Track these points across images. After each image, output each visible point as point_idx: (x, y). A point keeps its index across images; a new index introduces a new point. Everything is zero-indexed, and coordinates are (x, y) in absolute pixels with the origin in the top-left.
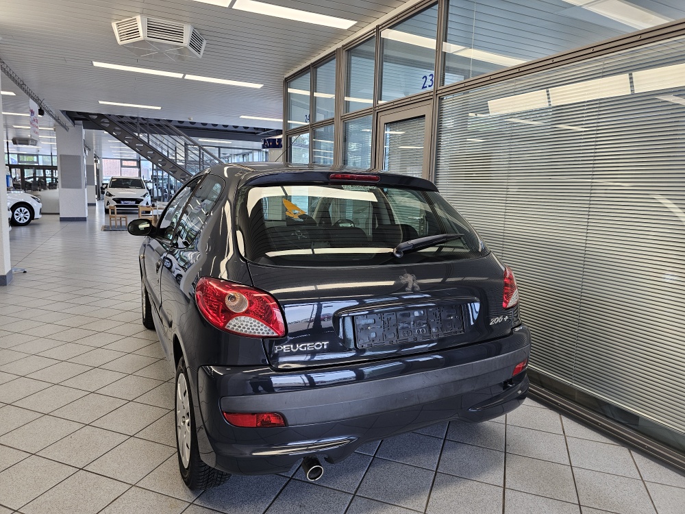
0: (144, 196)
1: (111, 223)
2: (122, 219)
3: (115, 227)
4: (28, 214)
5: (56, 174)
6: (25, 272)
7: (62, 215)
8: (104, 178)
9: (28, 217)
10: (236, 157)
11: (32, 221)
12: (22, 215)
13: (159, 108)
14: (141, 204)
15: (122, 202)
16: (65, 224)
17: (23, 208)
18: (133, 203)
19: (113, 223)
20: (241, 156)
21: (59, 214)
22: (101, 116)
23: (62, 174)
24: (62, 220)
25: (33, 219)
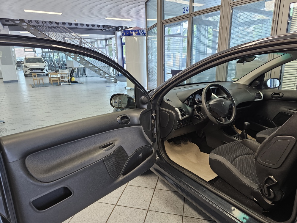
0: (45, 67)
1: (34, 83)
2: (40, 80)
3: (37, 84)
6: (4, 122)
7: (5, 79)
8: (17, 58)
13: (60, 14)
14: (44, 71)
15: (34, 70)
16: (8, 85)
18: (40, 71)
19: (36, 83)
21: (2, 79)
22: (22, 21)
24: (5, 82)
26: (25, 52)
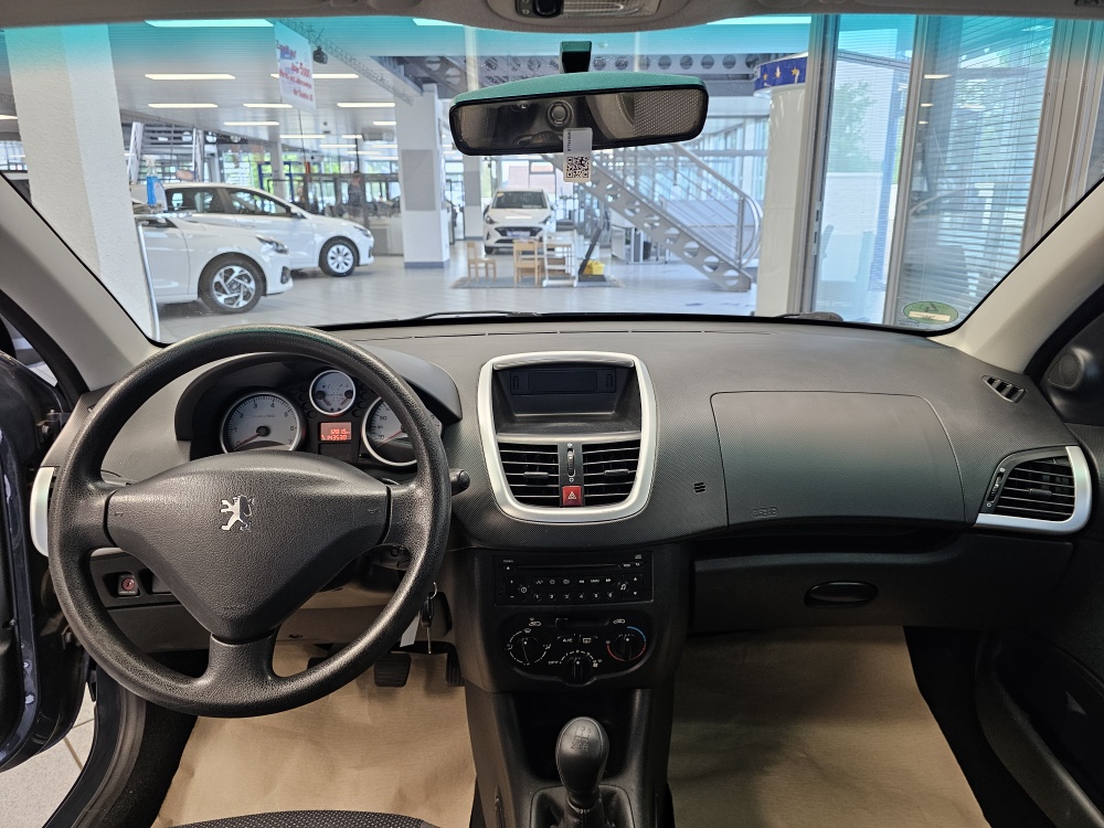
0: (545, 222)
4: (350, 256)
5: (396, 190)
7: (408, 258)
9: (350, 263)
10: (713, 140)
11: (357, 269)
12: (340, 259)
15: (509, 234)
17: (341, 247)
18: (527, 234)
20: (722, 136)
21: (402, 255)
23: (405, 189)
24: (410, 266)
25: (358, 265)
26: (530, 173)
